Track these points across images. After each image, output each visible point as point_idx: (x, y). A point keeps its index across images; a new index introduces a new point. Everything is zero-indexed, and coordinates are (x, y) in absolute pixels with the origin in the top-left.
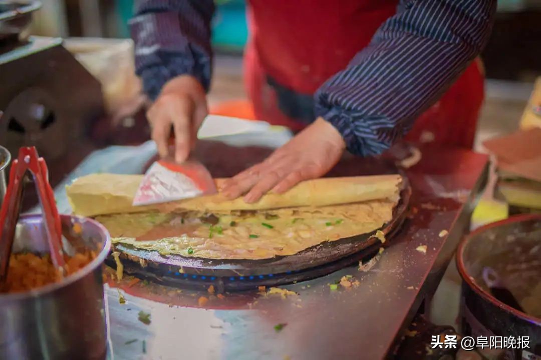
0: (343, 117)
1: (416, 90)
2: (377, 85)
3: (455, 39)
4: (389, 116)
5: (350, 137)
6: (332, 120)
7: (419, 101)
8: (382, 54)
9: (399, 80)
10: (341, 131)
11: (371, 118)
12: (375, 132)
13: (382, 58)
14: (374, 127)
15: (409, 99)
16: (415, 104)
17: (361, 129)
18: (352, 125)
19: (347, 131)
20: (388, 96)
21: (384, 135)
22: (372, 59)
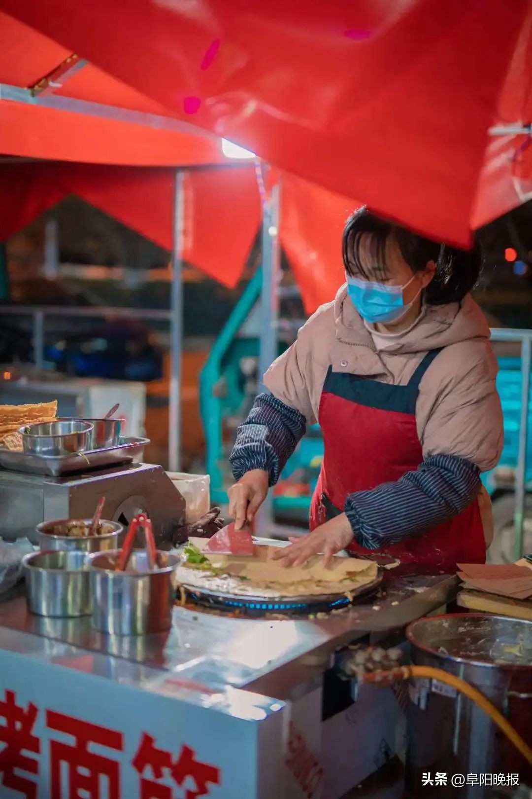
0: (357, 517)
1: (404, 521)
2: (382, 508)
3: (441, 501)
4: (382, 529)
5: (357, 532)
6: (349, 516)
7: (404, 528)
8: (393, 491)
9: (396, 511)
10: (353, 525)
11: (371, 526)
12: (370, 535)
13: (392, 493)
14: (371, 532)
15: (398, 525)
16: (400, 529)
17: (364, 530)
18: (361, 525)
19: (357, 527)
20: (386, 517)
21: (376, 539)
22: (387, 492)
